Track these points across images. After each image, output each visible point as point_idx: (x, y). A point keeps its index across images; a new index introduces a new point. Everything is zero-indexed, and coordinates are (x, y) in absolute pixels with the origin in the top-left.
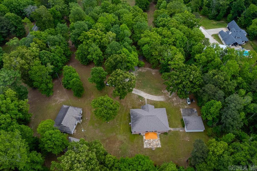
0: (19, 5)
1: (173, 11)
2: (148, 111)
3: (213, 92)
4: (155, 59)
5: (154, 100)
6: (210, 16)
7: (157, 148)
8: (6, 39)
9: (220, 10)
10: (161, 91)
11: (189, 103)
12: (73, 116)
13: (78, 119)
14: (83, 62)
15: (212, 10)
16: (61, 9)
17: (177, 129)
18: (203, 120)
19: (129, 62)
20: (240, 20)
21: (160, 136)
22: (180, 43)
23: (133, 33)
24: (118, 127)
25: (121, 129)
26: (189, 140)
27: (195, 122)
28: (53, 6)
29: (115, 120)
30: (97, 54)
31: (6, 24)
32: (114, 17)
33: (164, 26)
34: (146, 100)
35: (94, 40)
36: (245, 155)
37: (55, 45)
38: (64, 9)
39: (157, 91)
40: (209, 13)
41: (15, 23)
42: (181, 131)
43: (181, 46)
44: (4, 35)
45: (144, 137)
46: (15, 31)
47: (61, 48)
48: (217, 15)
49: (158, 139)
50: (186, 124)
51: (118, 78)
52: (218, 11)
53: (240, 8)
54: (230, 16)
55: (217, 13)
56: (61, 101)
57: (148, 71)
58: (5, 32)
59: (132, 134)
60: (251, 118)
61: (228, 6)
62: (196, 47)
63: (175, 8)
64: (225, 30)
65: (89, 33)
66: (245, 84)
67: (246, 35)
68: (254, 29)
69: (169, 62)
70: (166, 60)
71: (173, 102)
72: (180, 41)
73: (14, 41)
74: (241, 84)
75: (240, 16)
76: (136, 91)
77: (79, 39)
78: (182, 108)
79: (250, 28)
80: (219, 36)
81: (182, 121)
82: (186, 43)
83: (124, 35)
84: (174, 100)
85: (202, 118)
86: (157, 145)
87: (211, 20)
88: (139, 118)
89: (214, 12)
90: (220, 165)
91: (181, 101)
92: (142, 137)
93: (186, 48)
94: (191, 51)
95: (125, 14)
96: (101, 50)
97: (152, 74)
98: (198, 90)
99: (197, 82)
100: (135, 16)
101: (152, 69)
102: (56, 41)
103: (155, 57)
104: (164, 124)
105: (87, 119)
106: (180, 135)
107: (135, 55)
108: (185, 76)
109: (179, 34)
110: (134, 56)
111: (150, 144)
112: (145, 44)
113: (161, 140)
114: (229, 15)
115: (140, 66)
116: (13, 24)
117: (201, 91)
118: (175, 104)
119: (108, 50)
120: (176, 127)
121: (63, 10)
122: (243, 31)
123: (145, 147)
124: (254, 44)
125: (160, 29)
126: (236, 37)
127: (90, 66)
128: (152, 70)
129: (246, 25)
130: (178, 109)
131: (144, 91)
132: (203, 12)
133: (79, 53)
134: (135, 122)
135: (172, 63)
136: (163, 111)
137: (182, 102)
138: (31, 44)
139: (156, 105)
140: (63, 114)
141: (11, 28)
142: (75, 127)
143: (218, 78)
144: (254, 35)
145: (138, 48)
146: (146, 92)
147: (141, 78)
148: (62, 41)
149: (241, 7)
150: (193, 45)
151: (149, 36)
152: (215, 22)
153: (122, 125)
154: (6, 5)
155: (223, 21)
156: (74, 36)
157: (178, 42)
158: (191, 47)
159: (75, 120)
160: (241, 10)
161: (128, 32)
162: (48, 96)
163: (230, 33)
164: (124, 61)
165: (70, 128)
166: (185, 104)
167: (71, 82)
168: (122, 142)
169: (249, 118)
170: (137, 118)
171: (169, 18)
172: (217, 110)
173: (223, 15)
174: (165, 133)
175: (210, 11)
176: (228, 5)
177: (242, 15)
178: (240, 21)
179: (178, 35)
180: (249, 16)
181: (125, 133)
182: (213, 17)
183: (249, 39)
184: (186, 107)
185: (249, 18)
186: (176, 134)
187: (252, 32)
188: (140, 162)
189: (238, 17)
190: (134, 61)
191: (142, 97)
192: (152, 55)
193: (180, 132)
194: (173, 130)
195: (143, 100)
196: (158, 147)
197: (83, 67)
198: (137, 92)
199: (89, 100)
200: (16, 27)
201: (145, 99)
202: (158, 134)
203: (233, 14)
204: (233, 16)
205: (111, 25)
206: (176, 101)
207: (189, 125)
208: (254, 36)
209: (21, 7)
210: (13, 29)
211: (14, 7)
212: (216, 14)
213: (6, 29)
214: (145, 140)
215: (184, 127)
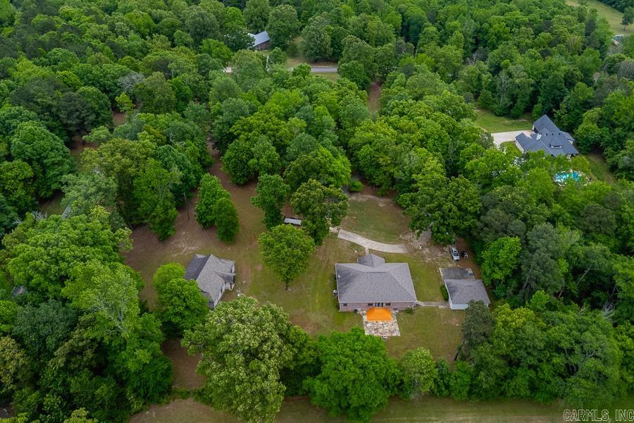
0: (105, 76)
1: (420, 92)
2: (372, 265)
3: (502, 224)
4: (385, 173)
5: (384, 251)
6: (498, 110)
7: (392, 337)
8: (73, 139)
9: (516, 98)
10: (398, 236)
11: (456, 258)
12: (216, 273)
13: (227, 279)
14: (237, 179)
15: (499, 96)
16: (193, 82)
17: (433, 304)
18: (485, 285)
19: (331, 175)
20: (560, 115)
21: (398, 316)
22: (434, 145)
23: (339, 125)
24: (311, 299)
25: (317, 301)
26: (457, 325)
27: (468, 288)
28: (176, 75)
29: (303, 286)
30: (269, 157)
31: (79, 106)
32: (301, 96)
33: (402, 114)
34: (367, 252)
35: (264, 132)
36: (568, 330)
37: (184, 139)
38: (197, 82)
39: (390, 237)
40: (494, 102)
41: (97, 106)
42: (440, 307)
43: (437, 150)
44: (71, 129)
45: (365, 318)
46: (94, 124)
47: (195, 144)
48: (511, 107)
49: (394, 321)
50: (451, 293)
51: (313, 193)
52: (514, 98)
53: (557, 93)
54: (538, 107)
55: (511, 103)
56: (190, 251)
57: (369, 200)
58: (74, 122)
59: (340, 311)
60: (582, 278)
61: (532, 89)
62: (468, 150)
63: (423, 85)
64: (528, 134)
65: (252, 120)
66: (568, 215)
67: (572, 142)
68: (587, 130)
69: (414, 176)
70: (406, 173)
71: (423, 257)
72: (435, 140)
73: (100, 131)
74: (560, 216)
75: (558, 108)
76: (346, 235)
77: (231, 130)
78: (443, 267)
79: (580, 130)
80: (518, 144)
81: (443, 289)
82: (448, 146)
83: (322, 126)
84: (424, 252)
85: (484, 282)
86: (392, 332)
87: (500, 118)
88: (354, 277)
89: (505, 100)
90: (520, 348)
91: (440, 255)
92: (361, 317)
93: (447, 155)
94: (458, 161)
95: (322, 92)
96: (278, 151)
97: (378, 205)
98: (473, 223)
99: (470, 206)
100: (342, 95)
101: (378, 196)
102: (187, 132)
103: (385, 169)
104: (405, 290)
105: (245, 284)
106: (439, 316)
107: (343, 163)
108: (446, 197)
109: (432, 126)
110: (341, 164)
111: (377, 329)
112: (366, 143)
113: (399, 323)
114: (535, 106)
115: (354, 189)
116: (92, 108)
117: (478, 224)
118: (428, 260)
119: (291, 150)
120: (431, 300)
121: (195, 85)
122: (567, 135)
123: (367, 333)
124: (589, 160)
125: (394, 118)
126: (550, 145)
127: (250, 188)
128: (377, 199)
129: (572, 125)
130: (435, 268)
131: (363, 236)
132: (482, 100)
133: (229, 159)
134: (346, 284)
135: (420, 176)
136: (404, 267)
137: (443, 258)
138: (139, 135)
139: (388, 258)
140: (196, 269)
141: (88, 116)
142: (220, 295)
143: (513, 198)
144: (589, 141)
145: (350, 153)
146: (366, 237)
147: (356, 213)
148: (197, 133)
149: (559, 90)
150: (463, 148)
151: (371, 130)
152: (507, 121)
153: (317, 295)
154: (77, 74)
155: (524, 118)
156: (221, 127)
157: (430, 141)
158: (457, 153)
159: (221, 281)
160: (560, 96)
161: (329, 119)
162: (164, 238)
163: (539, 137)
164: (323, 170)
165: (211, 294)
166: (448, 259)
167: (214, 207)
168: (318, 326)
169: (580, 279)
170: (348, 278)
171: (411, 101)
172: (511, 256)
173: (523, 107)
174: (409, 311)
175: (496, 99)
176: (532, 85)
177: (562, 105)
178: (559, 118)
179: (430, 128)
180: (576, 106)
181: (324, 309)
182: (504, 110)
183: (580, 150)
184: (450, 265)
185: (577, 111)
186: (432, 313)
187: (585, 136)
188: (359, 336)
189: (554, 110)
190: (342, 173)
191: (358, 245)
192: (378, 166)
193: (439, 310)
194: (424, 305)
195: (361, 251)
196: (394, 335)
197: (235, 189)
198: (349, 237)
199: (249, 250)
200: (98, 115)
201: (364, 248)
202: (394, 312)
203: (543, 104)
204: (543, 108)
205: (294, 110)
206: (430, 256)
207: (457, 294)
208: (588, 145)
209: (108, 80)
210: (92, 117)
211: (94, 80)
212: (509, 104)
213: (78, 117)
214: (367, 323)
215: (447, 299)
